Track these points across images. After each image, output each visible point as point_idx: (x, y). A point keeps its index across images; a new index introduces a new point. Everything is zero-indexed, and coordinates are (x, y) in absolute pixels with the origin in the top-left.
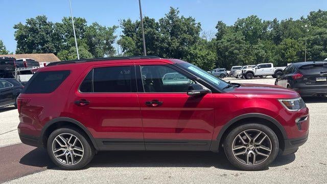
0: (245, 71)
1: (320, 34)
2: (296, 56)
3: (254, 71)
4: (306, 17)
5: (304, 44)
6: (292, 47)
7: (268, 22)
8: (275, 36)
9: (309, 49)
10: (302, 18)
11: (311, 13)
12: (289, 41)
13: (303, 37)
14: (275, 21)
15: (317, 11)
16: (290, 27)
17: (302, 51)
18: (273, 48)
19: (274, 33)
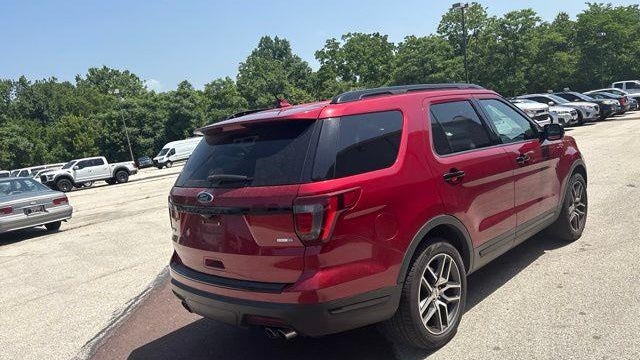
0: (51, 176)
1: (126, 106)
2: (95, 146)
3: (72, 174)
4: (85, 78)
5: (104, 124)
6: (83, 131)
7: (9, 82)
8: (30, 111)
9: (116, 134)
10: (78, 79)
11: (92, 71)
12: (72, 118)
13: (95, 112)
14: (22, 81)
15: (101, 68)
16: (55, 94)
17: (105, 138)
18: (44, 134)
19: (28, 106)
